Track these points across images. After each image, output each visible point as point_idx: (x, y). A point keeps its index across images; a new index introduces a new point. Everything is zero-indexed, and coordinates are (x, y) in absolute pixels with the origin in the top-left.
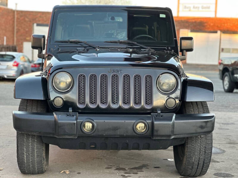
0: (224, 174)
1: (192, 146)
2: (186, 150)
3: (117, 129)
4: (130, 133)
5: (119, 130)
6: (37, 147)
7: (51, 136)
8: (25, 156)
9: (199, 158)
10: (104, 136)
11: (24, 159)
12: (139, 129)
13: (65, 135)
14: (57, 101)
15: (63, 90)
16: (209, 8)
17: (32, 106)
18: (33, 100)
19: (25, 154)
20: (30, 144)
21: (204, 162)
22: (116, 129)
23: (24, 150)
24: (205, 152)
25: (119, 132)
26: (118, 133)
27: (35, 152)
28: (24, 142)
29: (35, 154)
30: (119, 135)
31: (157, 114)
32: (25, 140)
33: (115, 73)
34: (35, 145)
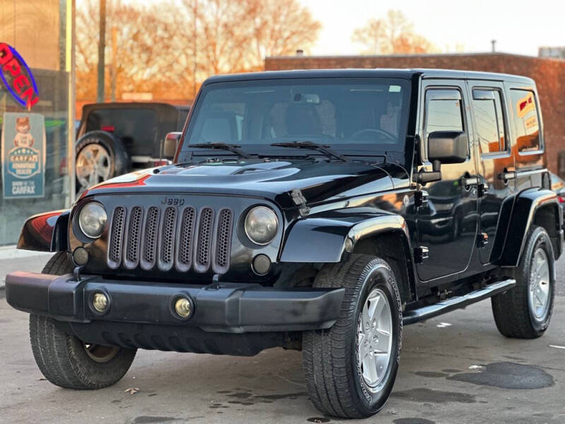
6: (56, 337)
11: (41, 358)
20: (45, 331)
23: (38, 343)
24: (333, 367)
27: (55, 347)
28: (37, 328)
29: (56, 351)
34: (53, 334)
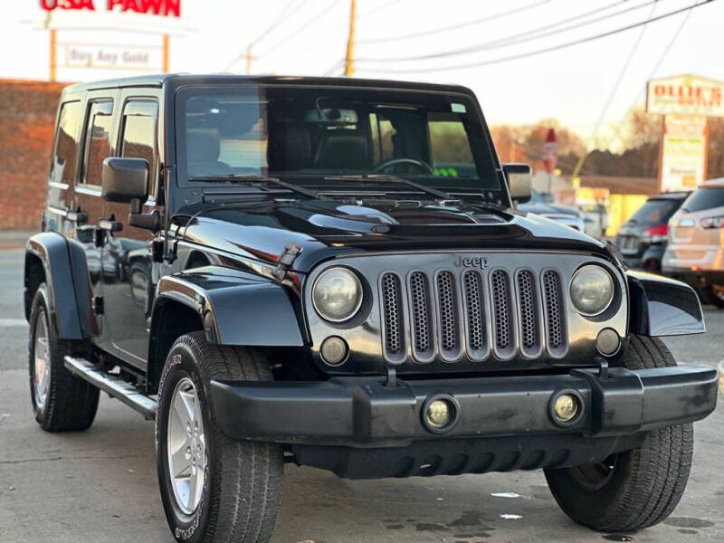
0: (690, 519)
1: (652, 452)
2: (633, 462)
3: (511, 416)
4: (541, 423)
5: (514, 418)
6: (270, 477)
7: (340, 443)
8: (237, 507)
9: (666, 481)
10: (479, 435)
12: (560, 412)
13: (386, 438)
14: (329, 347)
15: (338, 318)
17: (242, 366)
18: (248, 348)
19: (238, 498)
20: (253, 471)
21: (674, 491)
22: (506, 415)
23: (236, 491)
25: (513, 424)
26: (513, 426)
27: (266, 493)
28: (237, 467)
30: (515, 432)
31: (597, 371)
32: (240, 460)
33: (472, 268)
34: (266, 473)
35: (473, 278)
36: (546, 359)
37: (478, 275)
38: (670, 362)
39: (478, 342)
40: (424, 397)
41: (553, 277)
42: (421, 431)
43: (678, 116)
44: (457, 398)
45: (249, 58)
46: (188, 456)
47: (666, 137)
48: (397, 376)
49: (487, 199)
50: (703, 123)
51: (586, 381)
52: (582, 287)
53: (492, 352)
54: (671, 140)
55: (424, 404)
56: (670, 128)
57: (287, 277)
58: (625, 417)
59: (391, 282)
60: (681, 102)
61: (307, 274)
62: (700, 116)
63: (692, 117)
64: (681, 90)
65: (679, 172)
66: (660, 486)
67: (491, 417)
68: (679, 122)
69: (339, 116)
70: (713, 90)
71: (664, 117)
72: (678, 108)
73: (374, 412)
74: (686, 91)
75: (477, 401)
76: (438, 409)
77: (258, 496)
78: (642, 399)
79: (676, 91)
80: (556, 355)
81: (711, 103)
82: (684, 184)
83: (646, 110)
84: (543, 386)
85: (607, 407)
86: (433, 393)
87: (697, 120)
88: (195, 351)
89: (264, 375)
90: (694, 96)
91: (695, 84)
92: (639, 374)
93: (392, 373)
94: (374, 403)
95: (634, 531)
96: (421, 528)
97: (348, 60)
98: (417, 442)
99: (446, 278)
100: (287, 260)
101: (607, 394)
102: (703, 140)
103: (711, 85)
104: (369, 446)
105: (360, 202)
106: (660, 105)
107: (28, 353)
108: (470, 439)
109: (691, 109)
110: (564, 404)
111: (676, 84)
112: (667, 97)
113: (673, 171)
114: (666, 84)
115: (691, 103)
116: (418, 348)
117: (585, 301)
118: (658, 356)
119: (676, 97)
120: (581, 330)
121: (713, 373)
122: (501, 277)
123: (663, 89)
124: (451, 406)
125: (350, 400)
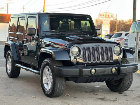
4: (110, 73)
6: (64, 83)
7: (77, 77)
9: (129, 83)
14: (74, 60)
15: (75, 55)
16: (3, 8)
19: (58, 87)
20: (61, 82)
21: (130, 85)
22: (104, 72)
23: (58, 85)
31: (119, 64)
35: (97, 48)
36: (110, 62)
37: (98, 48)
38: (129, 63)
39: (98, 59)
40: (91, 69)
41: (111, 48)
42: (91, 75)
43: (105, 20)
44: (96, 69)
45: (23, 8)
46: (47, 80)
47: (103, 24)
48: (87, 65)
49: (94, 35)
50: (109, 21)
51: (117, 66)
52: (115, 50)
53: (101, 61)
54: (104, 25)
55: (91, 70)
56: (103, 22)
57: (66, 48)
58: (124, 72)
59: (84, 49)
60: (105, 18)
61: (70, 48)
62: (109, 20)
63: (107, 20)
64: (105, 15)
65: (105, 31)
66: (127, 84)
67: (102, 72)
68: (105, 21)
69: (68, 20)
70: (111, 15)
71: (102, 20)
72: (105, 19)
73: (83, 71)
74: (106, 15)
75: (100, 69)
76: (93, 71)
77: (62, 86)
78: (127, 69)
79: (104, 15)
80: (111, 61)
81: (111, 18)
82: (106, 33)
83: (99, 19)
84: (110, 67)
85: (121, 70)
86: (92, 68)
87: (108, 21)
88: (49, 61)
89: (62, 65)
90: (108, 17)
91: (108, 14)
92: (126, 64)
93: (86, 64)
94: (83, 70)
95: (122, 92)
96: (86, 92)
97: (44, 9)
98: (90, 76)
99: (93, 48)
100: (66, 45)
101: (121, 68)
102: (109, 25)
103: (111, 14)
104: (82, 77)
105: (75, 35)
106: (101, 18)
107: (5, 63)
108: (98, 76)
109: (107, 19)
110: (114, 70)
111: (104, 14)
112: (103, 16)
113: (104, 30)
114: (103, 14)
115: (107, 18)
116: (89, 60)
117: (116, 52)
118: (127, 62)
119: (104, 17)
120: (115, 57)
121: (137, 64)
122: (102, 48)
123: (102, 15)
124: (95, 70)
125: (79, 69)
